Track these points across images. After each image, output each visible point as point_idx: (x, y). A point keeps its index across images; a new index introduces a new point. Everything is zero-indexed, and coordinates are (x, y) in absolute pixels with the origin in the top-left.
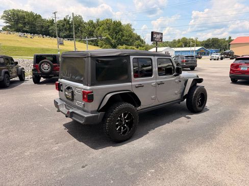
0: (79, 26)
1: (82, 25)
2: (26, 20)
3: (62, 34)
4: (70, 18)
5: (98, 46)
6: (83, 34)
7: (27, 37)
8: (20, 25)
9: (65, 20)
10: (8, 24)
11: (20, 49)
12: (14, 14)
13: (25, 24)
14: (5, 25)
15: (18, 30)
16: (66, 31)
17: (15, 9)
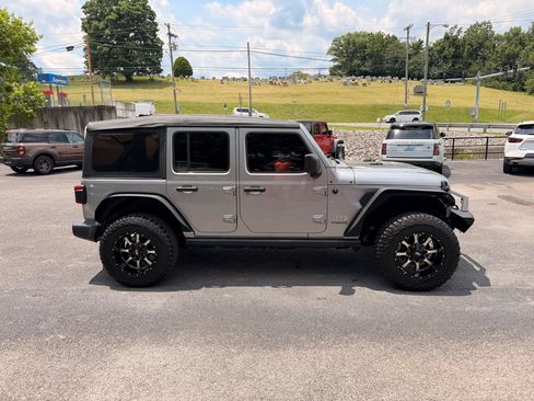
0: (481, 45)
1: (487, 43)
2: (368, 51)
3: (435, 71)
4: (459, 31)
5: (524, 90)
6: (487, 64)
7: (356, 84)
8: (356, 62)
9: (447, 38)
10: (336, 63)
11: (334, 108)
12: (348, 43)
13: (364, 59)
14: (332, 64)
15: (351, 73)
16: (446, 62)
17: (352, 32)
